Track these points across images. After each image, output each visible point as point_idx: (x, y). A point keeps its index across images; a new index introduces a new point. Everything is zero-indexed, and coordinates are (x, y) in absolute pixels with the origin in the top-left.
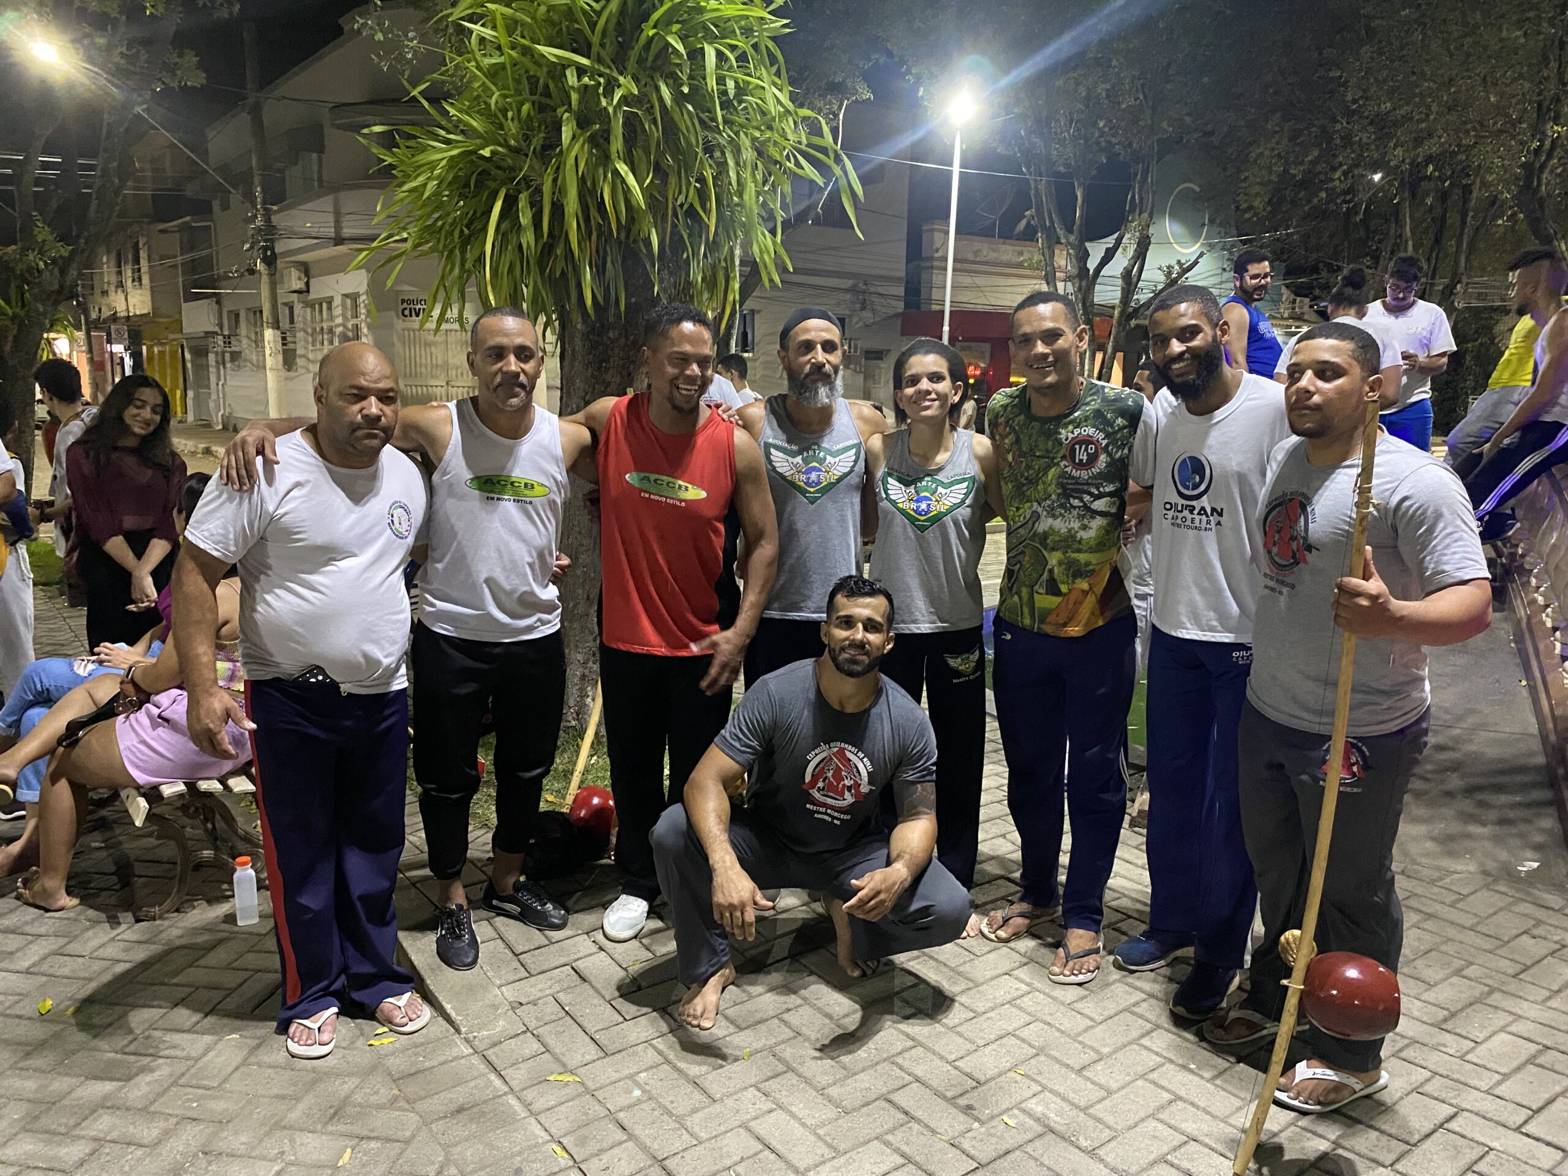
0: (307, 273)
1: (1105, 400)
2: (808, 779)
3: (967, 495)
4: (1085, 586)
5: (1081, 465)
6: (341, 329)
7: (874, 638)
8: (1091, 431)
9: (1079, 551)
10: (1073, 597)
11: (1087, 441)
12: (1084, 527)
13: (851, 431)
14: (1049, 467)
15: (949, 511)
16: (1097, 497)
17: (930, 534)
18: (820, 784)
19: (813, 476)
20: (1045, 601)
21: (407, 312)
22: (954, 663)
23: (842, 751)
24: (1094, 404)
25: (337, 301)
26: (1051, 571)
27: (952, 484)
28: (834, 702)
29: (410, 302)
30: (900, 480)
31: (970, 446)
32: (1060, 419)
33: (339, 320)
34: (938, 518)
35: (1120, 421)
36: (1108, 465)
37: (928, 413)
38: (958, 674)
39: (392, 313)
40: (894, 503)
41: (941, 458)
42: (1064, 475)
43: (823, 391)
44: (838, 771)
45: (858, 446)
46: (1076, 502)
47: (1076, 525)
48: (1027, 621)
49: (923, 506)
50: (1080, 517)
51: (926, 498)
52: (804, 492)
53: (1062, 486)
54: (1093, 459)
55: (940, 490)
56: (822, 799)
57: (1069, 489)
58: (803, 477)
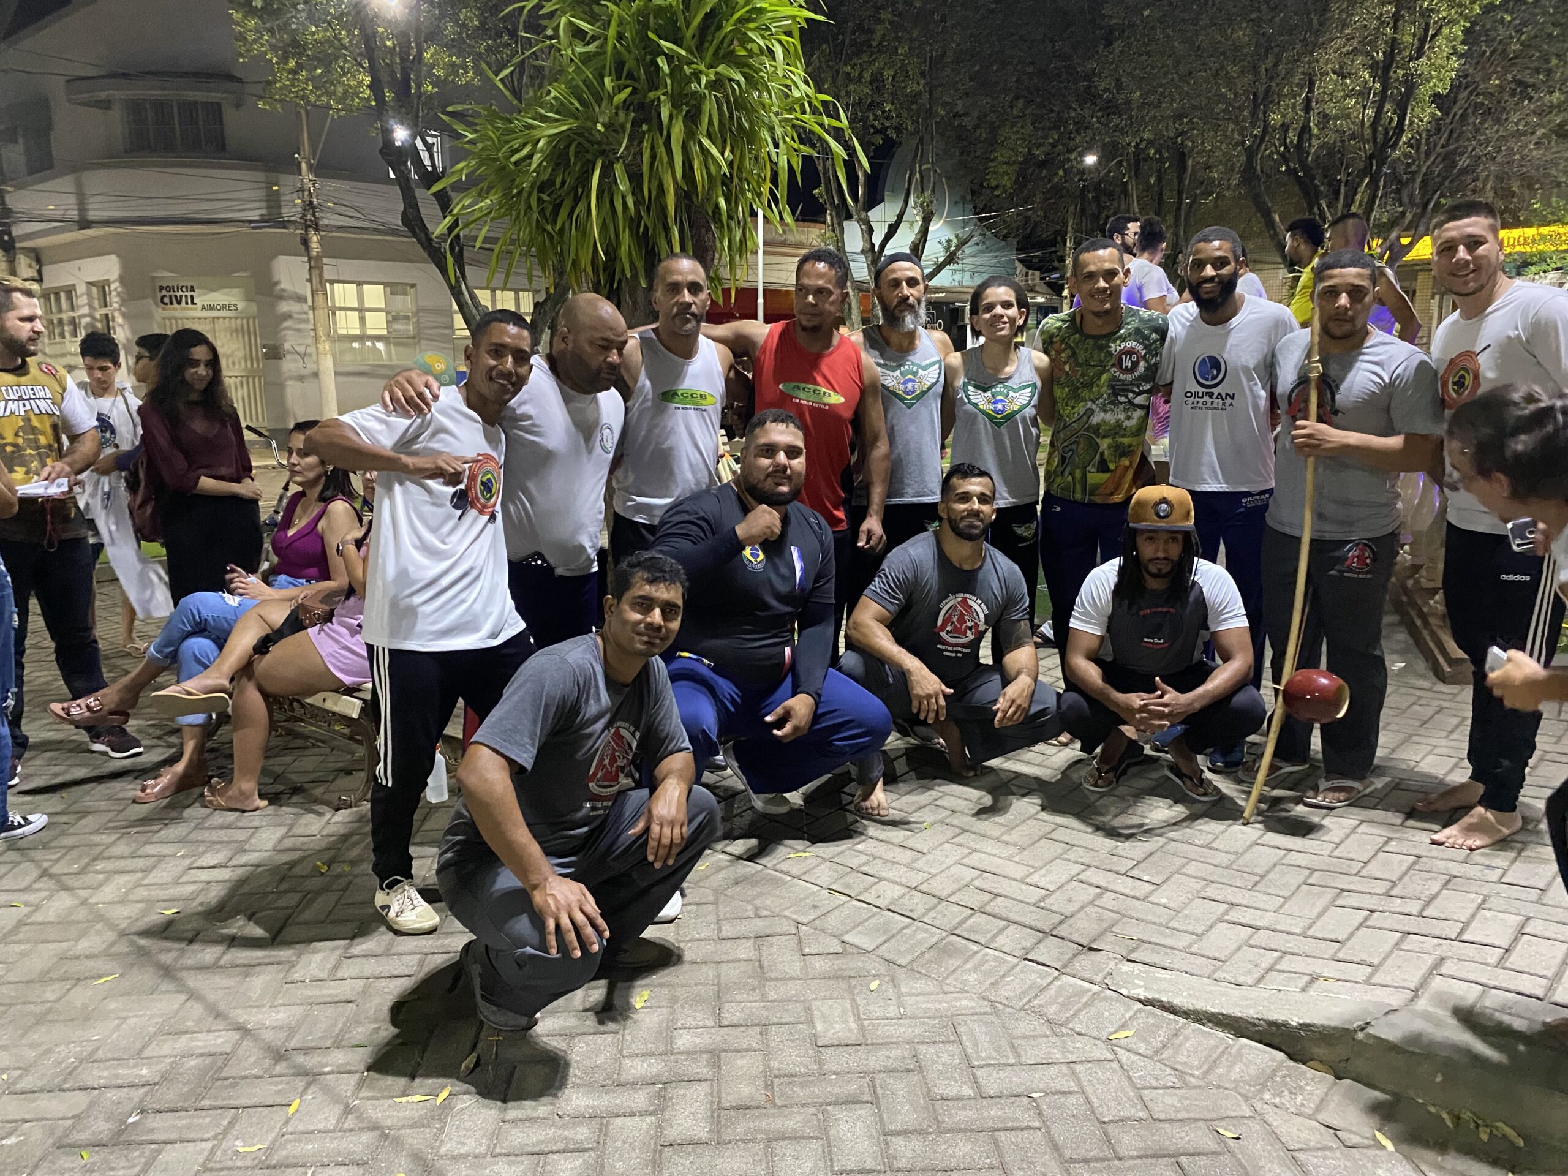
0: (38, 260)
1: (1142, 320)
2: (939, 622)
3: (1032, 397)
4: (1127, 463)
5: (1127, 371)
6: (88, 319)
7: (986, 508)
8: (1133, 344)
9: (1124, 436)
10: (1119, 471)
11: (1130, 352)
12: (1129, 418)
13: (934, 351)
14: (1102, 373)
15: (1020, 411)
16: (1138, 394)
17: (1004, 430)
18: (949, 628)
19: (910, 386)
20: (1095, 477)
21: (166, 300)
22: (1020, 531)
23: (965, 600)
24: (1132, 324)
25: (81, 289)
26: (1102, 454)
27: (1020, 389)
28: (955, 560)
29: (168, 288)
30: (976, 387)
31: (1030, 360)
32: (1112, 336)
33: (86, 310)
34: (1013, 414)
35: (1154, 336)
36: (1146, 369)
37: (1003, 333)
38: (1023, 539)
39: (150, 301)
40: (976, 405)
41: (1009, 369)
42: (1114, 379)
43: (909, 319)
44: (962, 615)
45: (939, 362)
46: (1123, 399)
47: (1122, 417)
48: (1078, 496)
49: (1000, 406)
50: (1126, 410)
51: (1001, 401)
52: (902, 399)
53: (1112, 387)
54: (1135, 365)
55: (1011, 393)
56: (950, 640)
57: (1118, 389)
58: (902, 387)
